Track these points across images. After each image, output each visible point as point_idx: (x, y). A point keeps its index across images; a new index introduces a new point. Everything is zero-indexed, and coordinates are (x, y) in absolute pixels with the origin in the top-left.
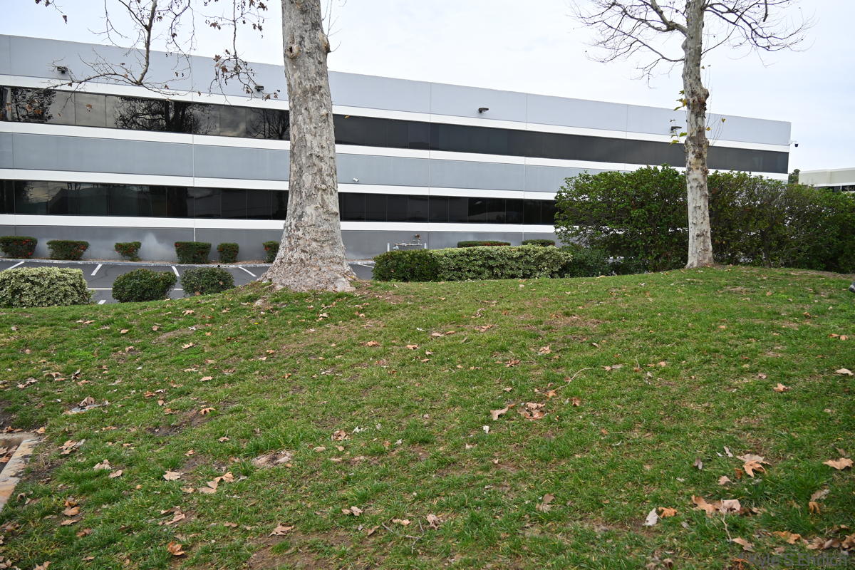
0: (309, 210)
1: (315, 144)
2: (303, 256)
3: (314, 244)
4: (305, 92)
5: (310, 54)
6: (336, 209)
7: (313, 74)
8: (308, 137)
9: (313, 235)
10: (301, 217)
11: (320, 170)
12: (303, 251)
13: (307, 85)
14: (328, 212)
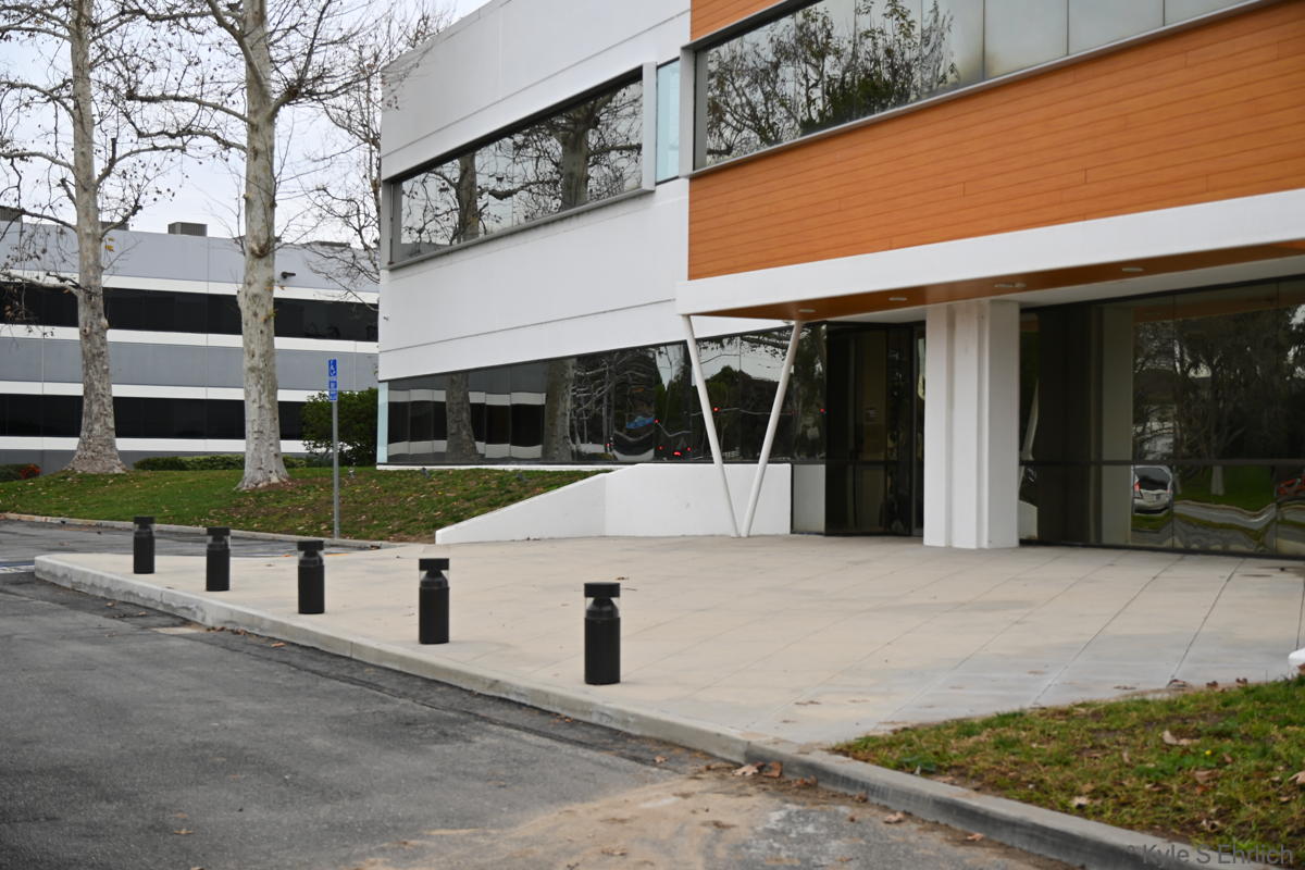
0: (97, 427)
1: (100, 387)
2: (93, 454)
3: (100, 447)
4: (94, 355)
5: (96, 333)
6: (112, 426)
7: (98, 345)
8: (96, 383)
9: (100, 442)
10: (91, 431)
11: (103, 403)
12: (94, 451)
13: (95, 351)
14: (108, 428)
